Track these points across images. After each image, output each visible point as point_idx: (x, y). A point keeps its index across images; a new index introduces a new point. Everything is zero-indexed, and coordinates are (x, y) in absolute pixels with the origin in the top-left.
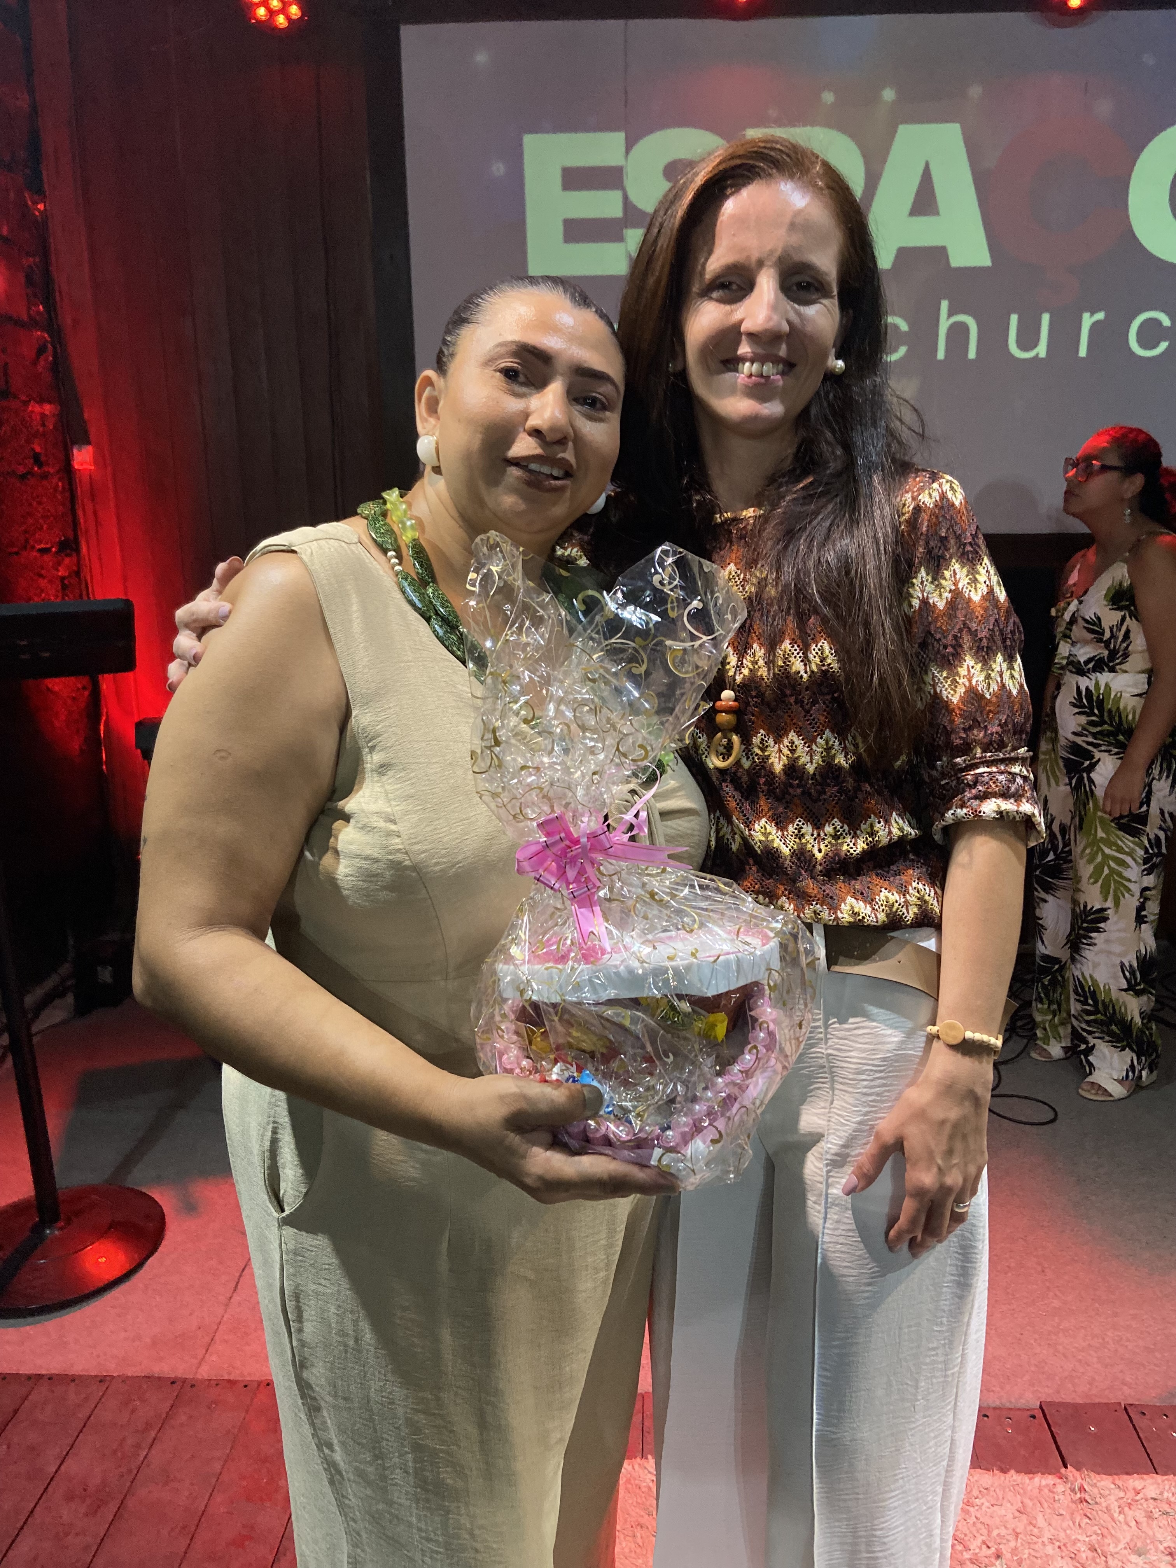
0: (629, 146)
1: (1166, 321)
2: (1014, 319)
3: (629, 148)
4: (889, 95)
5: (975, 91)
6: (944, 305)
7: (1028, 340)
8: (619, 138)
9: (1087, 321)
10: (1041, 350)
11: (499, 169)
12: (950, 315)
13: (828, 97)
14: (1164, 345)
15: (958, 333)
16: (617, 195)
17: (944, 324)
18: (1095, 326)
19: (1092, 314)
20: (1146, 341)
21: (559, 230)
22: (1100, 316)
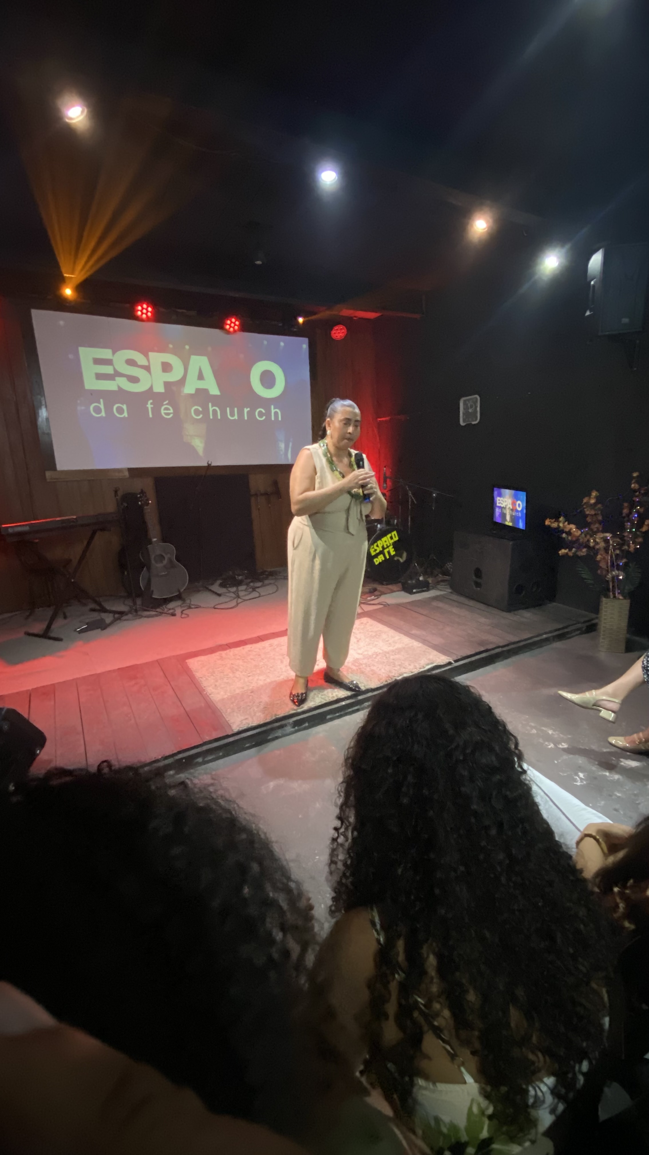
0: (114, 353)
1: (263, 411)
2: (228, 409)
6: (210, 405)
7: (232, 414)
8: (109, 351)
9: (246, 410)
10: (236, 417)
11: (71, 356)
12: (212, 407)
13: (171, 346)
14: (264, 417)
15: (215, 412)
16: (112, 367)
17: (211, 409)
18: (248, 412)
19: (247, 408)
20: (260, 416)
21: (94, 376)
22: (249, 409)
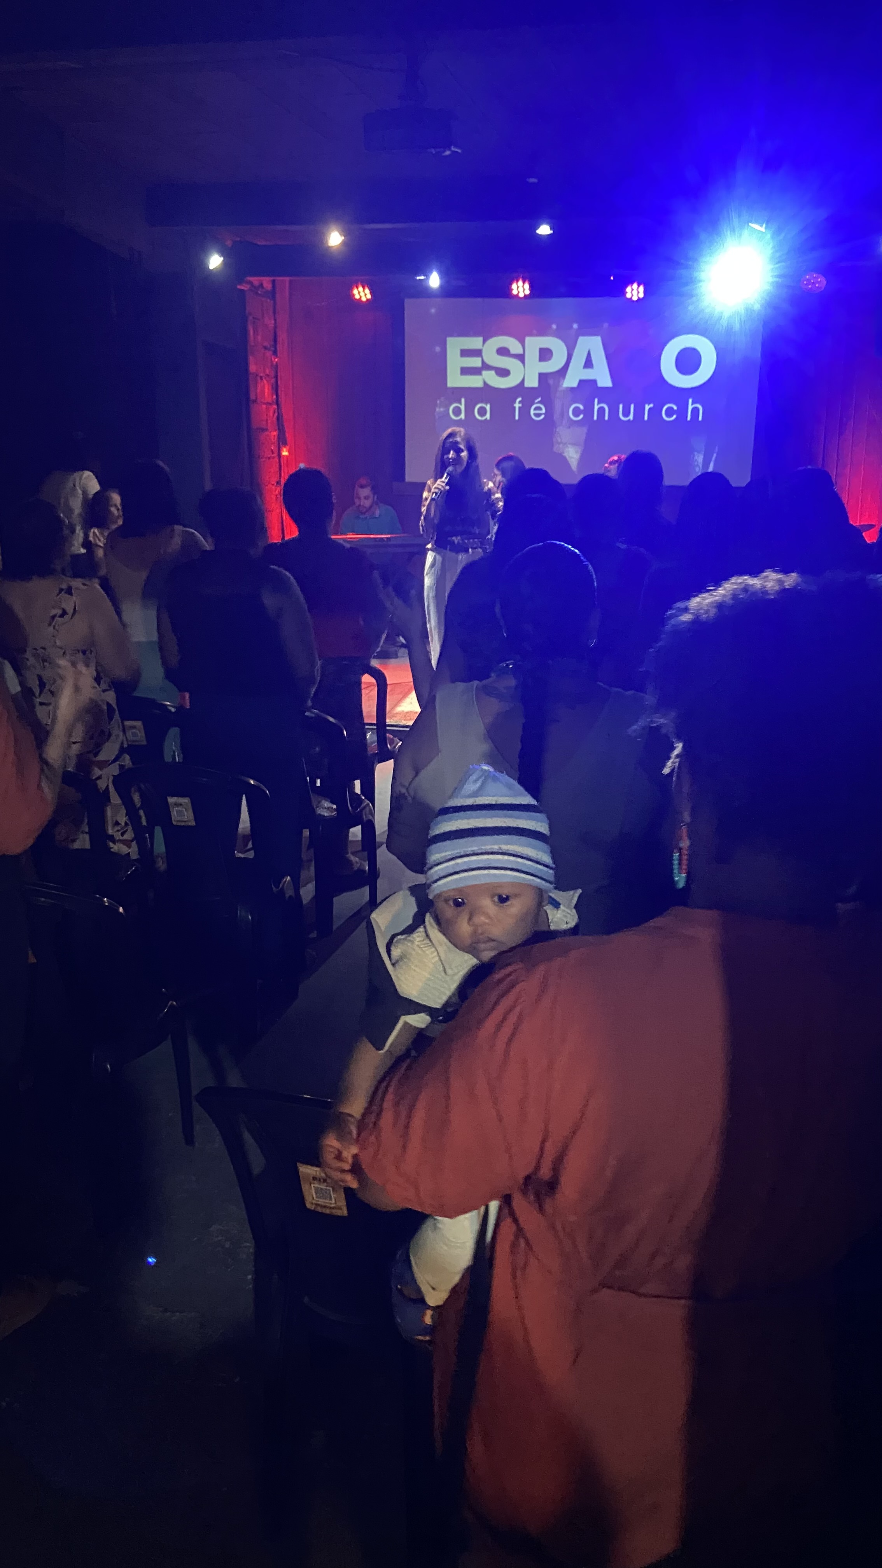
0: (484, 341)
1: (675, 408)
2: (621, 406)
3: (484, 343)
4: (575, 326)
5: (606, 325)
6: (596, 401)
7: (626, 413)
8: (481, 339)
9: (647, 407)
10: (631, 417)
11: (438, 349)
12: (599, 403)
13: (554, 326)
14: (675, 417)
15: (601, 411)
16: (480, 358)
17: (596, 407)
18: (650, 409)
20: (668, 415)
21: (459, 371)
22: (651, 405)
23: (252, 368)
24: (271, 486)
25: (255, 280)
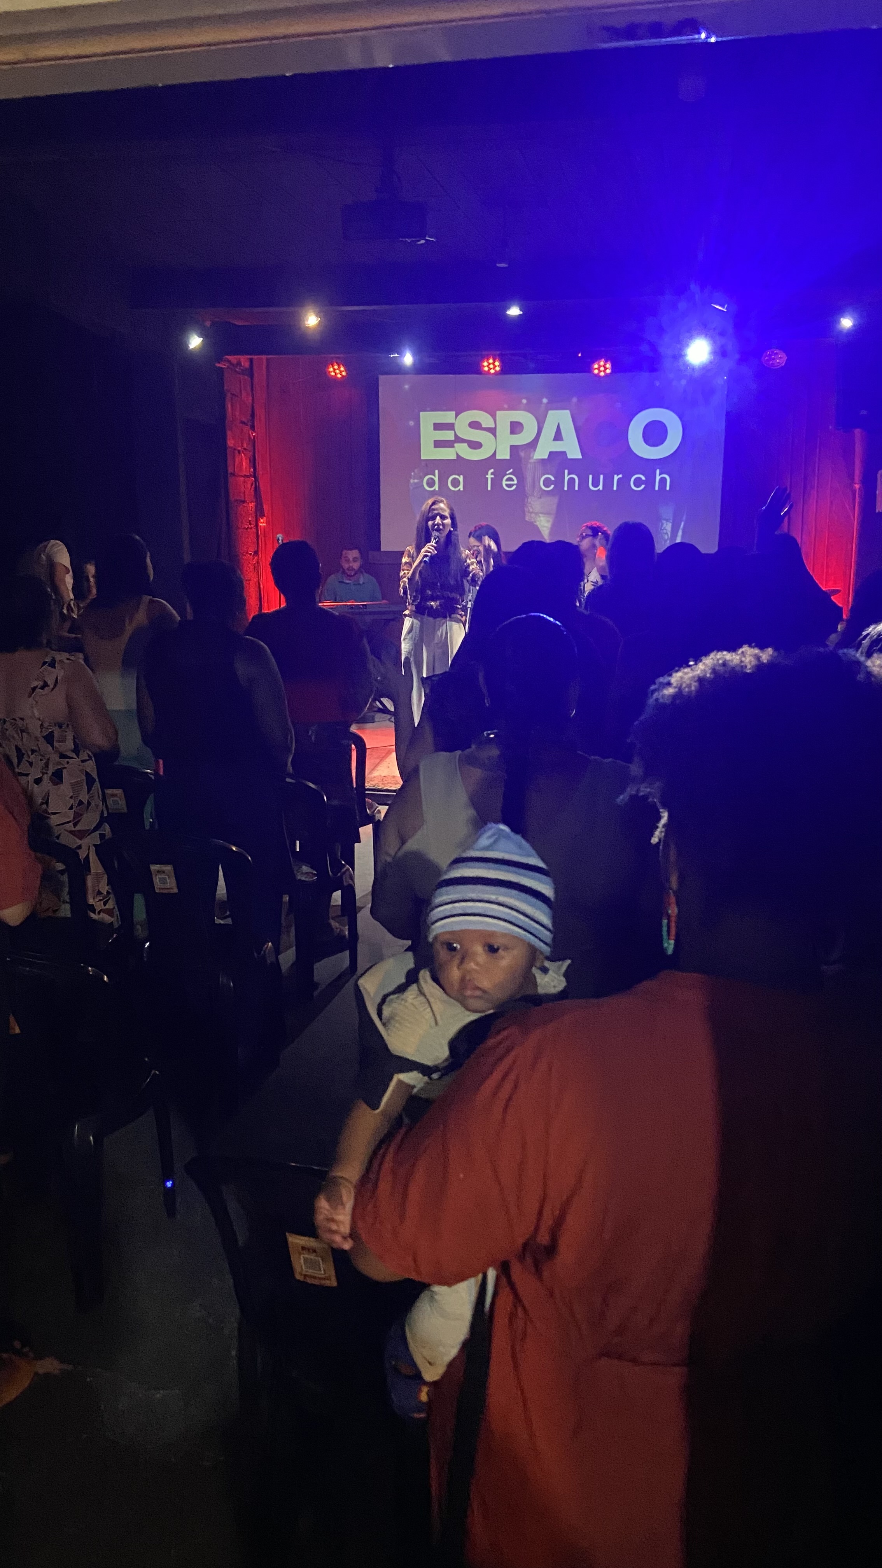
1: (643, 478)
2: (591, 477)
3: (456, 416)
4: (545, 401)
5: (575, 400)
6: (566, 471)
7: (596, 484)
8: (454, 413)
10: (601, 487)
12: (569, 474)
13: (524, 401)
15: (571, 481)
16: (453, 432)
17: (567, 478)
18: (619, 480)
19: (618, 475)
20: (637, 485)
21: (432, 444)
23: (230, 443)
24: (249, 555)
25: (233, 358)
